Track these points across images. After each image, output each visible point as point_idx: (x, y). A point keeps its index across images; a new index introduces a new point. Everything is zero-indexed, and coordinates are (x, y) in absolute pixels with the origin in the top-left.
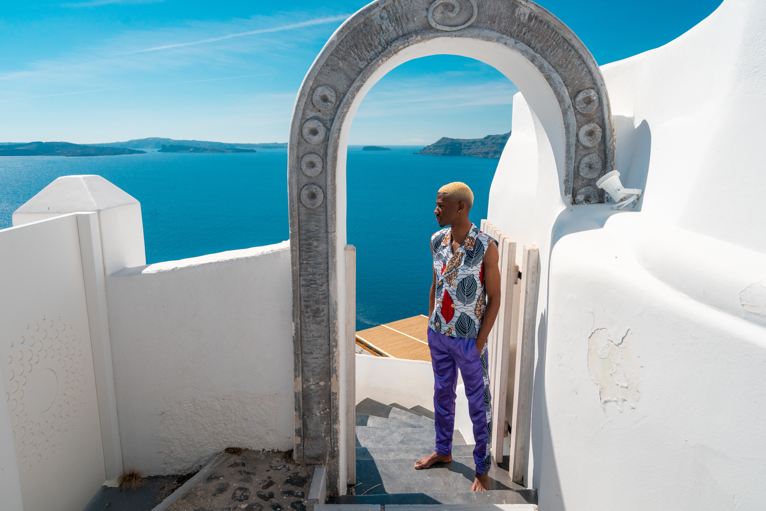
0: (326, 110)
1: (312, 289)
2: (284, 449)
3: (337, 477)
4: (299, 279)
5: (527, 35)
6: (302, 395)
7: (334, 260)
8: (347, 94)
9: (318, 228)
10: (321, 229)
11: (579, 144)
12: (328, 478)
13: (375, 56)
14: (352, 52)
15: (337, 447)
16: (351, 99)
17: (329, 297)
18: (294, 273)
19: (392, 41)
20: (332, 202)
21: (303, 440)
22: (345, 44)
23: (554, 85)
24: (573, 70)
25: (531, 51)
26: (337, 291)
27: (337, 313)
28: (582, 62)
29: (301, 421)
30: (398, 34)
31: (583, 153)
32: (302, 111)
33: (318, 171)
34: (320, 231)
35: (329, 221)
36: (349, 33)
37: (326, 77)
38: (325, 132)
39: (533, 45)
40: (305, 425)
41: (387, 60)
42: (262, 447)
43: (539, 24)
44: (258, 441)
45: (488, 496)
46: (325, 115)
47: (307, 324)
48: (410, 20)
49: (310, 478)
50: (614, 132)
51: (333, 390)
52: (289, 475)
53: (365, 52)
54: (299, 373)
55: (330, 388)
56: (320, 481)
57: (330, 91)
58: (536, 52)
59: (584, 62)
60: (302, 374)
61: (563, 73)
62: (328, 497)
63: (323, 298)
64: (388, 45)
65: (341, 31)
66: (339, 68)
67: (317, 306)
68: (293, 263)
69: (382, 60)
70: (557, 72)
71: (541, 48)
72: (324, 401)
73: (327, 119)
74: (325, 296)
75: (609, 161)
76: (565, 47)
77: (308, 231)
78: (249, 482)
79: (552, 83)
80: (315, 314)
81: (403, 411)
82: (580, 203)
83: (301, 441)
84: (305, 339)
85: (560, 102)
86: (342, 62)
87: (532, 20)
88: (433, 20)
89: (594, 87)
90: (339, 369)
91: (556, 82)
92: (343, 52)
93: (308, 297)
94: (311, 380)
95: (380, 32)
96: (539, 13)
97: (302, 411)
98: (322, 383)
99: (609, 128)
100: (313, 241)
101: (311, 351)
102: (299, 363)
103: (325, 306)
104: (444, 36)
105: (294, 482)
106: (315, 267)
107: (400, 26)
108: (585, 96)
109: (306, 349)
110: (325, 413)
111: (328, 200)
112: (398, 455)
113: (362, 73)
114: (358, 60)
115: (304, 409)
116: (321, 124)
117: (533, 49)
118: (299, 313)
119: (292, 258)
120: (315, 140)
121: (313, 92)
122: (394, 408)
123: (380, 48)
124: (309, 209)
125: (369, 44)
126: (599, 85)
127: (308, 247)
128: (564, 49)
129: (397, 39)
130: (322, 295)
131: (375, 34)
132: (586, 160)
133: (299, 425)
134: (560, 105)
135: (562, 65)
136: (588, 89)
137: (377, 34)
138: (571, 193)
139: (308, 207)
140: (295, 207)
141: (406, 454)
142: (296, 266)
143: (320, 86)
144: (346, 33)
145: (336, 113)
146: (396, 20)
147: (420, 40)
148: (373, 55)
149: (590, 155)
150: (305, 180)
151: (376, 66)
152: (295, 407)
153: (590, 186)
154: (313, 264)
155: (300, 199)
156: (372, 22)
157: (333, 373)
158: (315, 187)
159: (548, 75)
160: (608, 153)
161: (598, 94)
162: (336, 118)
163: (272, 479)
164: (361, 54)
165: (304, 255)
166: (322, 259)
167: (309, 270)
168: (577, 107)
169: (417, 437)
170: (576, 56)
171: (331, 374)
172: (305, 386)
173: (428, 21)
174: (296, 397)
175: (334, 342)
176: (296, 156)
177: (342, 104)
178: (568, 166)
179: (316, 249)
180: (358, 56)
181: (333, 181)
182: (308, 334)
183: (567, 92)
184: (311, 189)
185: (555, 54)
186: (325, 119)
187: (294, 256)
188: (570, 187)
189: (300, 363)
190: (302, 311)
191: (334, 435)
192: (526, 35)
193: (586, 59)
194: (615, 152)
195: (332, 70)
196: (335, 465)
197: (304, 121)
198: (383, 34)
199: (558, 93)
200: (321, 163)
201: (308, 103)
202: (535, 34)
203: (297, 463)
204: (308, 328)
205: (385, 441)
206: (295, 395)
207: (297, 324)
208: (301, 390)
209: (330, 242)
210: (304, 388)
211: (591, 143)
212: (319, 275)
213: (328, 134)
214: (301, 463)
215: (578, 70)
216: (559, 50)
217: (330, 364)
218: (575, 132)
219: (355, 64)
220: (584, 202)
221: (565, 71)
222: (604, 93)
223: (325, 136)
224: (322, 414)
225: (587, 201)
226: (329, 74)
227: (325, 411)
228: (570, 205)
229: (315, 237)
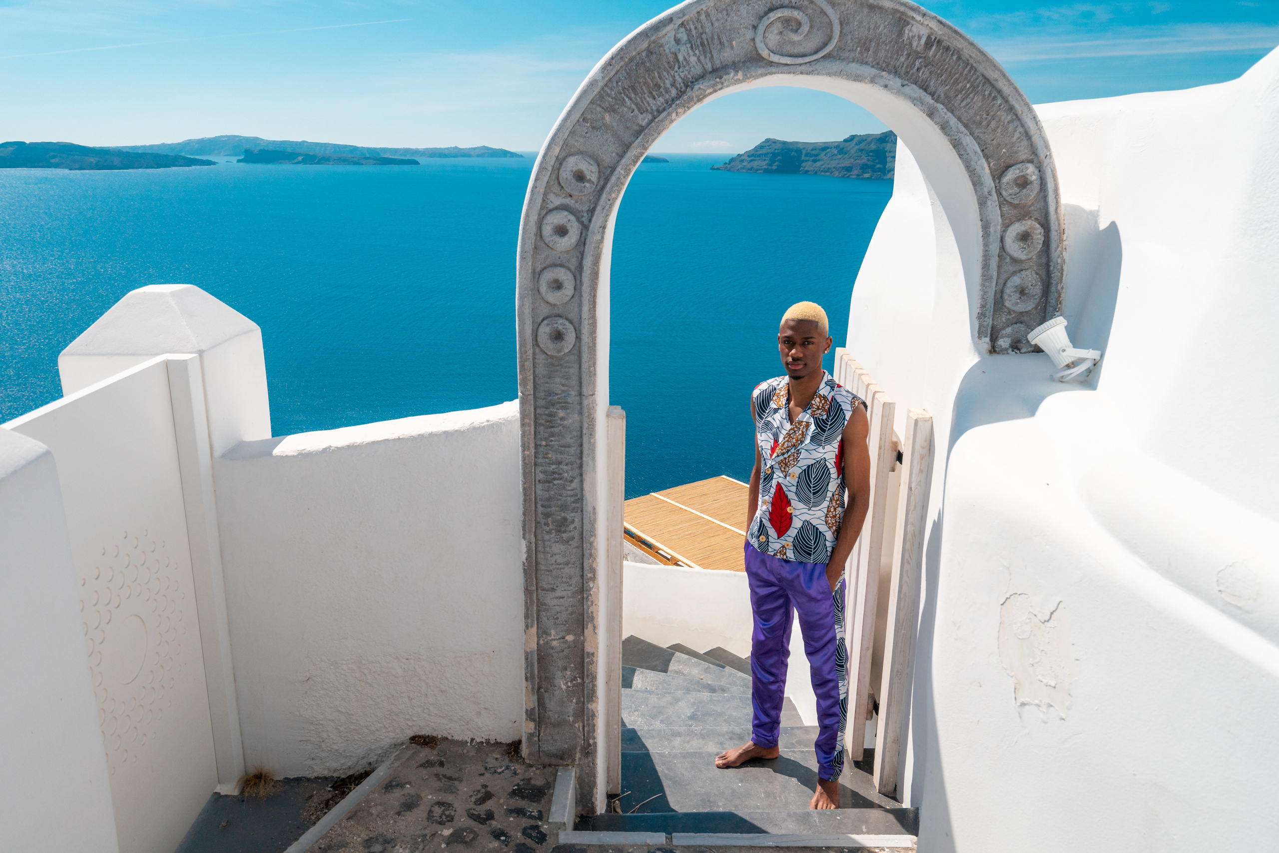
0: (581, 194)
1: (555, 487)
2: (506, 738)
3: (593, 785)
4: (533, 470)
5: (923, 72)
6: (538, 655)
7: (592, 440)
8: (617, 169)
9: (565, 388)
10: (570, 389)
11: (1004, 254)
12: (578, 786)
13: (665, 105)
14: (627, 99)
15: (594, 738)
16: (624, 177)
17: (582, 500)
18: (526, 461)
19: (694, 80)
20: (589, 347)
21: (539, 726)
22: (615, 85)
23: (965, 156)
24: (999, 131)
25: (928, 99)
26: (596, 490)
27: (596, 526)
28: (1014, 117)
29: (536, 697)
30: (705, 69)
31: (1012, 269)
32: (542, 196)
33: (567, 296)
34: (570, 393)
35: (585, 378)
36: (621, 67)
37: (582, 140)
38: (580, 232)
39: (932, 89)
40: (541, 703)
41: (684, 112)
42: (471, 736)
43: (943, 53)
44: (463, 725)
45: (839, 818)
46: (579, 202)
47: (546, 543)
48: (726, 45)
49: (550, 787)
50: (1065, 235)
51: (588, 649)
52: (516, 783)
53: (648, 99)
54: (533, 620)
55: (584, 645)
56: (567, 793)
57: (589, 163)
58: (937, 101)
59: (1017, 118)
60: (538, 623)
61: (981, 135)
62: (579, 817)
63: (573, 502)
64: (687, 86)
65: (609, 64)
66: (605, 125)
67: (563, 514)
68: (525, 444)
69: (677, 113)
70: (972, 134)
71: (945, 94)
72: (572, 665)
73: (583, 209)
74: (577, 498)
75: (1054, 282)
76: (987, 93)
77: (550, 393)
78: (452, 792)
79: (963, 153)
80: (561, 526)
81: (694, 660)
82: (1003, 351)
83: (535, 728)
84: (543, 567)
85: (974, 184)
86: (610, 115)
87: (932, 45)
88: (764, 46)
89: (1032, 159)
90: (597, 615)
91: (969, 152)
92: (612, 98)
93: (549, 499)
94: (553, 632)
95: (675, 65)
96: (944, 35)
97: (537, 681)
98: (570, 638)
99: (1057, 228)
100: (557, 409)
101: (552, 586)
102: (533, 605)
103: (576, 514)
104: (781, 73)
105: (525, 795)
106: (561, 452)
107: (709, 55)
108: (1017, 175)
109: (544, 583)
110: (574, 685)
111: (583, 342)
112: (689, 742)
113: (643, 134)
114: (636, 111)
115: (540, 678)
116: (572, 218)
117: (933, 96)
118: (534, 525)
119: (523, 436)
120: (563, 244)
121: (561, 164)
122: (678, 654)
123: (674, 92)
124: (552, 357)
125: (656, 85)
126: (1042, 156)
127: (549, 419)
128: (984, 95)
129: (702, 77)
130: (572, 496)
131: (665, 68)
132: (1016, 280)
133: (533, 702)
134: (975, 189)
135: (980, 123)
136: (1022, 162)
137: (670, 68)
138: (989, 335)
139: (549, 353)
140: (528, 354)
141: (701, 740)
142: (529, 449)
143: (573, 155)
144: (617, 67)
145: (598, 199)
146: (702, 44)
147: (741, 79)
148: (662, 104)
149: (1023, 273)
150: (545, 310)
151: (667, 122)
152: (526, 674)
153: (1021, 323)
154: (557, 447)
155: (536, 340)
156: (662, 49)
157: (587, 622)
158: (561, 321)
159: (956, 140)
160: (1053, 270)
161: (1040, 171)
162: (599, 208)
163: (489, 789)
164: (642, 101)
165: (542, 432)
166: (571, 438)
167: (550, 456)
168: (1004, 193)
169: (718, 708)
170: (1004, 107)
171: (585, 623)
172: (541, 642)
173: (756, 48)
174: (527, 659)
175: (591, 572)
176: (530, 271)
177: (609, 186)
178: (986, 290)
179: (561, 423)
180: (637, 104)
181: (592, 312)
182: (547, 559)
183: (987, 168)
184: (555, 325)
185: (970, 103)
186: (580, 209)
187: (526, 434)
188: (988, 325)
189: (535, 605)
190: (539, 523)
191: (588, 720)
192: (921, 72)
193: (1020, 112)
194: (1065, 267)
195: (593, 128)
196: (590, 767)
197: (545, 212)
198: (679, 68)
199: (971, 169)
200: (573, 282)
201: (552, 183)
202: (936, 70)
203: (528, 762)
204: (548, 549)
205: (665, 716)
206: (525, 656)
207: (531, 543)
208: (536, 648)
209: (585, 411)
210: (541, 645)
211: (1025, 252)
212: (567, 465)
213: (584, 235)
214: (535, 763)
215: (1006, 131)
216: (976, 98)
217: (583, 607)
218: (999, 235)
219: (631, 118)
220: (1010, 351)
221: (985, 133)
222: (1050, 170)
223: (578, 237)
224: (570, 687)
225: (1015, 349)
226: (588, 135)
227: (574, 682)
228: (987, 356)
229: (561, 403)
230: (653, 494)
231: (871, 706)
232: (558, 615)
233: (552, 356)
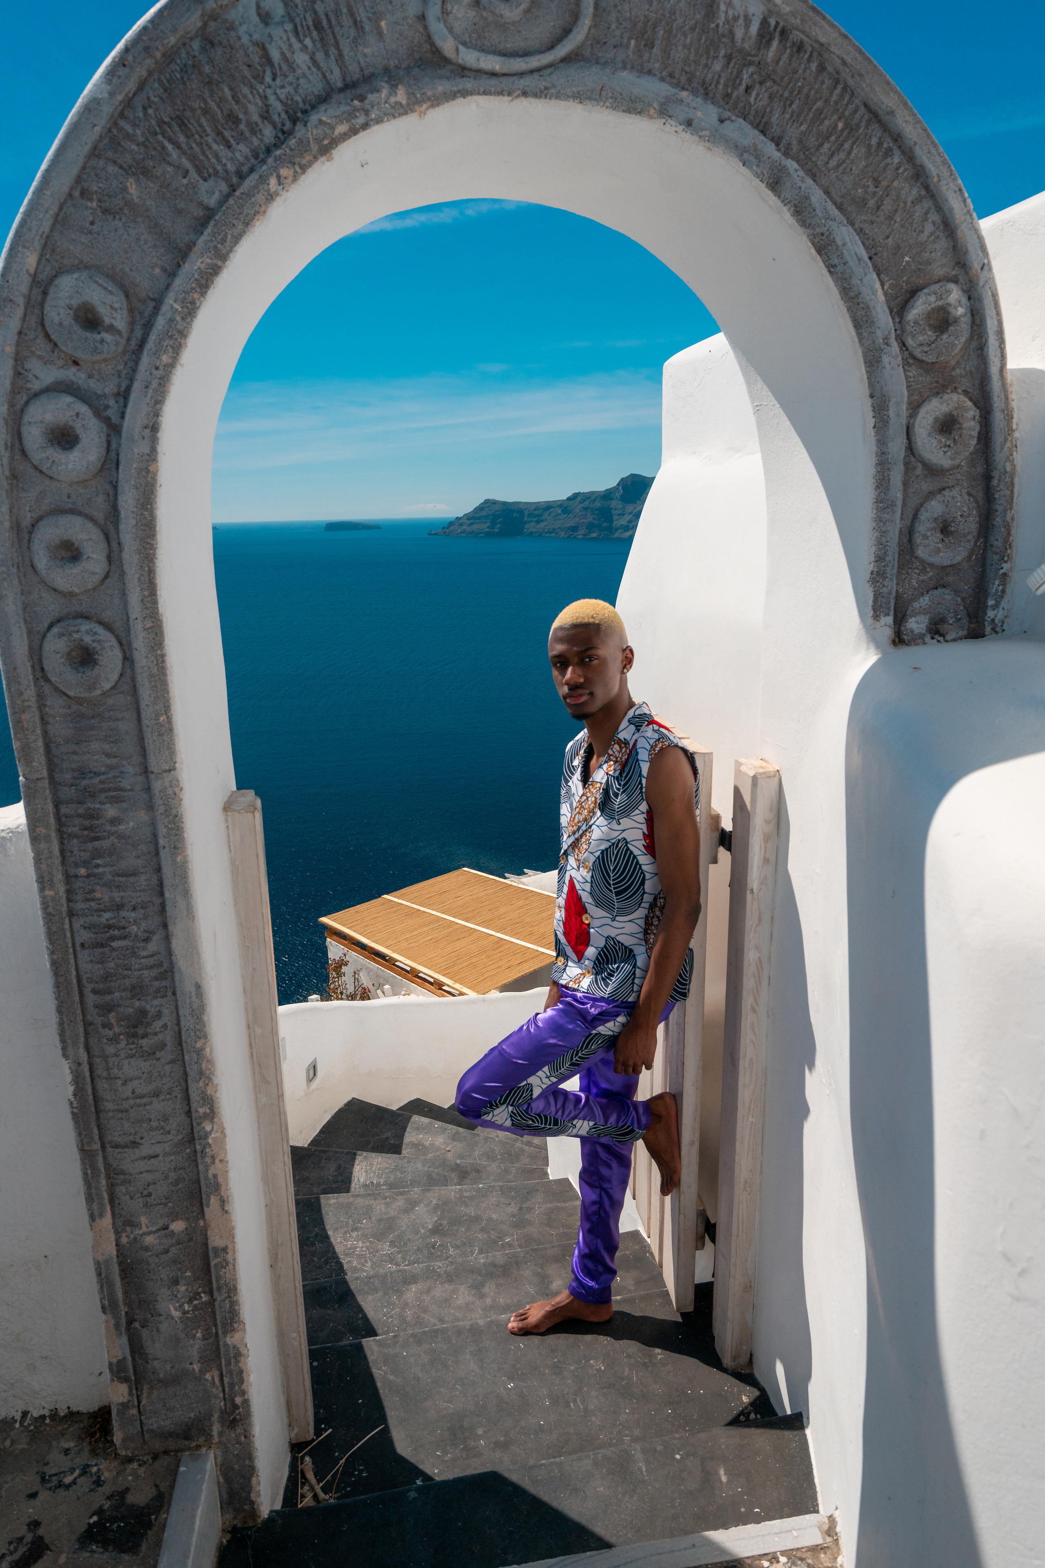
0: (97, 358)
1: (115, 954)
2: (86, 1404)
3: (251, 1471)
4: (67, 926)
5: (758, 95)
6: (120, 1264)
7: (179, 858)
8: (166, 300)
9: (114, 761)
10: (124, 762)
11: (913, 459)
12: (222, 1480)
13: (253, 160)
14: (170, 147)
15: (243, 1393)
16: (183, 319)
17: (173, 973)
18: (50, 910)
19: (308, 107)
20: (151, 676)
21: (137, 1389)
22: (141, 115)
23: (840, 268)
24: (898, 220)
25: (770, 150)
26: (198, 952)
27: (205, 1018)
28: (923, 192)
29: (125, 1339)
30: (328, 83)
31: (926, 486)
32: (11, 362)
33: (93, 573)
34: (123, 769)
35: (150, 738)
36: (150, 73)
37: (84, 239)
38: (104, 439)
39: (775, 130)
40: (136, 1347)
41: (295, 178)
42: (21, 1406)
43: (791, 56)
44: (5, 1391)
45: (678, 1457)
46: (96, 377)
47: (111, 1060)
48: (367, 28)
49: (161, 1506)
50: (1015, 421)
51: (216, 1241)
52: (96, 1506)
53: (215, 147)
54: (102, 1205)
55: (206, 1234)
56: (193, 1516)
57: (106, 289)
58: (786, 154)
59: (930, 193)
60: (112, 1207)
61: (867, 228)
62: (229, 1532)
63: (156, 979)
64: (294, 121)
65: (121, 62)
66: (129, 204)
67: (137, 1004)
68: (42, 877)
69: (279, 177)
70: (852, 223)
71: (800, 142)
72: (188, 1274)
73: (107, 391)
74: (162, 970)
75: (1000, 508)
76: (874, 141)
77: (82, 772)
79: (836, 261)
80: (135, 1027)
81: (437, 1124)
82: (917, 640)
83: (130, 1394)
84: (109, 1106)
85: (858, 325)
86: (138, 181)
87: (771, 40)
88: (445, 31)
89: (956, 276)
90: (226, 1179)
91: (848, 259)
92: (138, 145)
93: (106, 978)
94: (143, 1220)
95: (264, 71)
96: (793, 14)
97: (123, 1309)
98: (178, 1226)
99: (1003, 406)
100: (102, 803)
101: (131, 1138)
102: (99, 1175)
103: (163, 1001)
104: (485, 93)
105: (111, 1535)
106: (119, 886)
107: (333, 51)
108: (933, 306)
109: (116, 1133)
110: (195, 1308)
111: (139, 667)
113: (212, 223)
114: (193, 174)
115: (128, 1303)
116: (84, 409)
117: (777, 145)
118: (81, 1030)
119: (38, 861)
120: (71, 466)
121: (45, 293)
122: (415, 1118)
123: (268, 133)
124: (79, 701)
125: (229, 116)
126: (976, 266)
127: (87, 823)
128: (869, 146)
129: (324, 99)
130: (151, 967)
131: (244, 77)
132: (935, 508)
133: (121, 1348)
134: (859, 335)
135: (864, 202)
136: (939, 281)
137: (255, 78)
138: (892, 613)
139: (71, 693)
140: (25, 697)
142: (52, 886)
143: (67, 271)
144: (141, 72)
145: (134, 370)
146: (318, 26)
147: (404, 102)
148: (246, 158)
149: (946, 493)
150: (51, 607)
151: (260, 197)
152: (101, 1302)
153: (944, 587)
154: (110, 877)
155: (43, 669)
156: (232, 34)
157: (208, 1195)
158: (88, 627)
159: (822, 234)
160: (998, 486)
161: (969, 298)
162: (137, 386)
163: (42, 1531)
164: (204, 153)
165: (75, 849)
166: (138, 857)
167: (98, 895)
168: (910, 342)
170: (905, 170)
171: (204, 1196)
172: (124, 1240)
173: (429, 37)
174: (99, 1274)
175: (204, 1105)
176: (7, 524)
177: (152, 337)
178: (883, 529)
179: (114, 829)
180: (193, 159)
181: (148, 605)
182: (116, 1090)
183: (880, 293)
184: (75, 636)
185: (844, 162)
186: (99, 392)
187: (43, 857)
188: (890, 593)
189: (103, 1176)
190: (91, 1024)
191: (229, 1363)
192: (754, 93)
193: (935, 180)
194: (1016, 480)
195: (105, 211)
196: (240, 1444)
197: (25, 398)
198: (274, 79)
199: (852, 294)
200: (103, 545)
201: (32, 335)
202: (781, 92)
203: (124, 1453)
204: (115, 1071)
206: (96, 1269)
207: (79, 1064)
208: (114, 1252)
209: (158, 802)
210: (124, 1246)
211: (949, 454)
212: (134, 909)
213: (114, 446)
214: (136, 1453)
215: (910, 220)
216: (855, 151)
217: (197, 1167)
218: (904, 421)
219: (183, 189)
220: (928, 638)
221: (872, 222)
222: (990, 294)
223: (103, 451)
224: (188, 1312)
225: (935, 634)
226: (95, 228)
227: (195, 1302)
228: (891, 649)
229: (109, 790)
230: (385, 896)
231: (701, 1228)
232: (151, 1189)
233: (79, 698)
